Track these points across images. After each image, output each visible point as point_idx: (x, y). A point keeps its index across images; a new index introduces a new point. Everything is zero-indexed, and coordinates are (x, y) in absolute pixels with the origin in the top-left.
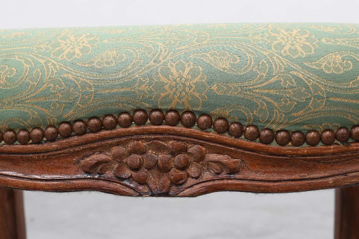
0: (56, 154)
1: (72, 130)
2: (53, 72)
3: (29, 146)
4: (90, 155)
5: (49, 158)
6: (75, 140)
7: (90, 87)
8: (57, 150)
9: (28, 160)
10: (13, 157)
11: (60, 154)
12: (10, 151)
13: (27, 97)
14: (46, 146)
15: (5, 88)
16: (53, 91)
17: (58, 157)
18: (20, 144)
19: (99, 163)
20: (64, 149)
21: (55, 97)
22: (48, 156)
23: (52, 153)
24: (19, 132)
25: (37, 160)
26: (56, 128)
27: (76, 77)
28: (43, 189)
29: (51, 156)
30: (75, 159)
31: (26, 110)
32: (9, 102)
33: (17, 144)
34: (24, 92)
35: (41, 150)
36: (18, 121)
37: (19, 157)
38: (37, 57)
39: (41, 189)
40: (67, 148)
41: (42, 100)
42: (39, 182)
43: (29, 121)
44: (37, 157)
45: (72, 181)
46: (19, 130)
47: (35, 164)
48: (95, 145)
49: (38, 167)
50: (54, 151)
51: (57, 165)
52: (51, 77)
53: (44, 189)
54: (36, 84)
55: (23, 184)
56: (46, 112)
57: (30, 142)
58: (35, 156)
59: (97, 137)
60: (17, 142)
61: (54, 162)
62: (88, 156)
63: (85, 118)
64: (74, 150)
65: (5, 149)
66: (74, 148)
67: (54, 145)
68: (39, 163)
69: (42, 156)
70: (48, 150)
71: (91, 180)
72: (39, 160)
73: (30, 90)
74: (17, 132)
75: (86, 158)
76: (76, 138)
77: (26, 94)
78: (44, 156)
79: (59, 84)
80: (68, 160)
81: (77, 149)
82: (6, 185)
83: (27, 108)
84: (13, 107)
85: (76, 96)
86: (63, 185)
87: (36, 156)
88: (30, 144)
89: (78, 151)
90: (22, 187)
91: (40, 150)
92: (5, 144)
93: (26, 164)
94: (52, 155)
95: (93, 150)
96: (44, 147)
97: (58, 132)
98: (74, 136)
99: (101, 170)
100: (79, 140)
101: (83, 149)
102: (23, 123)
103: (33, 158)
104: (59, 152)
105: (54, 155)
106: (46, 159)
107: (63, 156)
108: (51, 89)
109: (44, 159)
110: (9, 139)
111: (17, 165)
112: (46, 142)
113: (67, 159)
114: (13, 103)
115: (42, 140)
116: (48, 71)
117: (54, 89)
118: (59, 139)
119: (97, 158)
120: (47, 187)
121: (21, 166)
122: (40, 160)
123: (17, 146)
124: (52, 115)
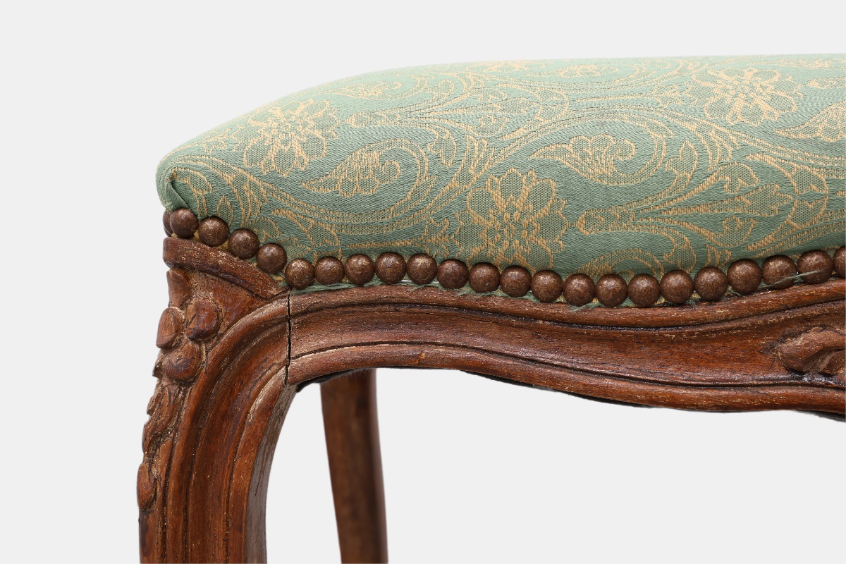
0: (722, 330)
1: (761, 276)
2: (724, 150)
3: (660, 311)
4: (800, 333)
5: (703, 338)
6: (771, 300)
7: (820, 184)
8: (727, 320)
9: (652, 341)
10: (615, 335)
11: (731, 329)
12: (612, 321)
13: (667, 205)
14: (700, 311)
15: (615, 184)
16: (729, 193)
17: (726, 336)
18: (638, 307)
19: (825, 350)
20: (741, 318)
21: (736, 204)
22: (703, 333)
23: (713, 327)
24: (632, 281)
25: (672, 342)
26: (721, 272)
27: (783, 161)
28: (693, 405)
29: (708, 333)
30: (763, 340)
31: (664, 233)
32: (624, 215)
33: (627, 307)
34: (661, 193)
35: (688, 320)
36: (640, 256)
37: (631, 334)
38: (673, 117)
39: (688, 405)
40: (748, 316)
41: (703, 211)
42: (682, 391)
43: (666, 257)
44: (674, 336)
45: (762, 390)
46: (632, 276)
47: (666, 352)
48: (815, 310)
49: (674, 356)
50: (716, 322)
51: (720, 353)
52: (723, 160)
53: (697, 405)
54: (689, 176)
55: (646, 394)
56: (710, 236)
57: (658, 303)
58: (670, 333)
59: (823, 294)
60: (628, 302)
61: (713, 347)
62: (795, 336)
63: (794, 252)
64: (765, 321)
65: (602, 317)
66: (764, 318)
67: (720, 310)
68: (678, 349)
69: (689, 333)
70: (706, 319)
71: (809, 388)
72: (677, 342)
73: (675, 188)
74: (628, 280)
75: (789, 339)
76: (771, 295)
77: (667, 197)
78: (692, 334)
79: (744, 175)
80: (748, 343)
81: (772, 319)
82: (603, 395)
83: (666, 227)
84: (633, 227)
85: (785, 203)
86: (743, 398)
87: (673, 334)
88: (661, 306)
89: (773, 324)
90: (642, 400)
91: (685, 320)
92: (599, 307)
93: (647, 349)
94: (712, 332)
95: (806, 322)
96: (695, 312)
97: (728, 281)
98: (764, 290)
99: (830, 366)
100: (779, 301)
101: (786, 320)
102: (652, 262)
103: (664, 337)
104: (728, 325)
105: (716, 331)
106: (695, 341)
107: (737, 335)
108: (726, 186)
109: (691, 339)
110: (613, 295)
111: (624, 352)
112: (697, 302)
113: (744, 341)
114: (634, 216)
115: (689, 298)
116: (714, 149)
117: (732, 187)
118: (729, 296)
119: (821, 339)
120: (704, 402)
121: (634, 354)
122: (680, 342)
123: (629, 310)
124: (720, 244)
